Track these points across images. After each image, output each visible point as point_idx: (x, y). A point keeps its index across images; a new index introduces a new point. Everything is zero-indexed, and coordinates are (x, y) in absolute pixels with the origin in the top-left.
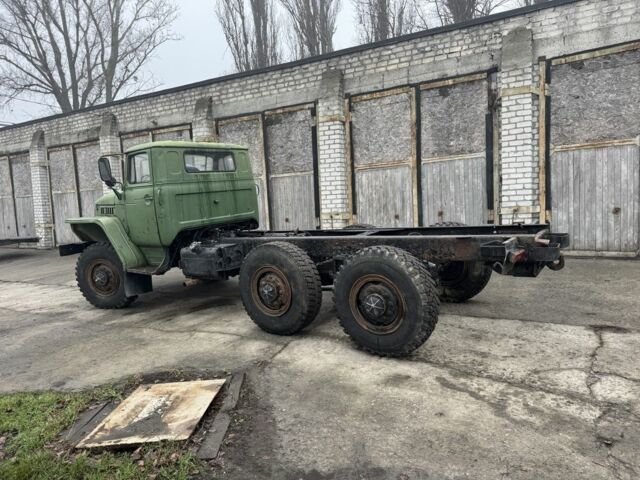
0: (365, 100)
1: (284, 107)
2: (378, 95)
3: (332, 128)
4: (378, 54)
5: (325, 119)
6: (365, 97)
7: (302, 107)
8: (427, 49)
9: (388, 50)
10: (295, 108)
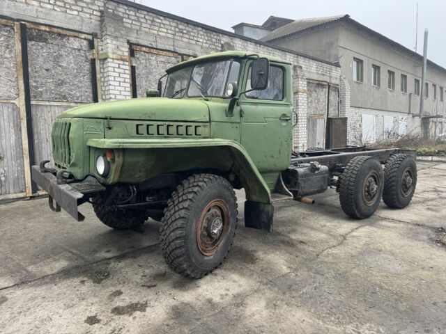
0: (145, 52)
1: (50, 26)
2: (155, 51)
3: (121, 66)
4: (151, 19)
5: (115, 56)
6: (144, 49)
7: (76, 34)
8: (184, 31)
9: (160, 19)
10: (68, 33)
